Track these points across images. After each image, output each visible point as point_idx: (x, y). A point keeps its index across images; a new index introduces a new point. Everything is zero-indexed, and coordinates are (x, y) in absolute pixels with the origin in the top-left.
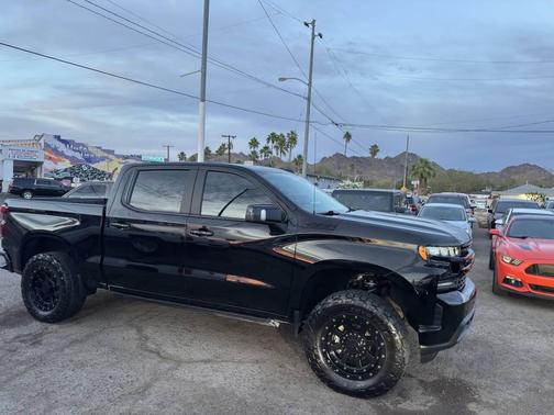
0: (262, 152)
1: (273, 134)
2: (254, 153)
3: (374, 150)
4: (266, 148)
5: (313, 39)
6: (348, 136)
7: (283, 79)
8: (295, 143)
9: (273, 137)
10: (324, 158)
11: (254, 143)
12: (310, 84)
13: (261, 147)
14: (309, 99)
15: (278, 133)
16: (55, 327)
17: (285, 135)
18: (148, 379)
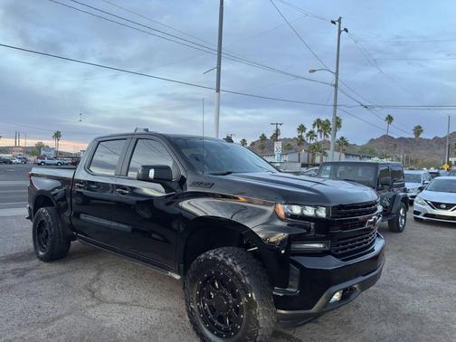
0: (308, 135)
1: (318, 120)
2: (300, 137)
3: (418, 130)
4: (311, 132)
5: (340, 33)
6: (390, 119)
7: (314, 71)
8: (340, 127)
9: (318, 122)
10: (372, 140)
11: (302, 128)
12: (337, 74)
13: (307, 132)
14: (336, 86)
15: (323, 119)
16: (46, 264)
17: (331, 120)
18: (63, 313)
